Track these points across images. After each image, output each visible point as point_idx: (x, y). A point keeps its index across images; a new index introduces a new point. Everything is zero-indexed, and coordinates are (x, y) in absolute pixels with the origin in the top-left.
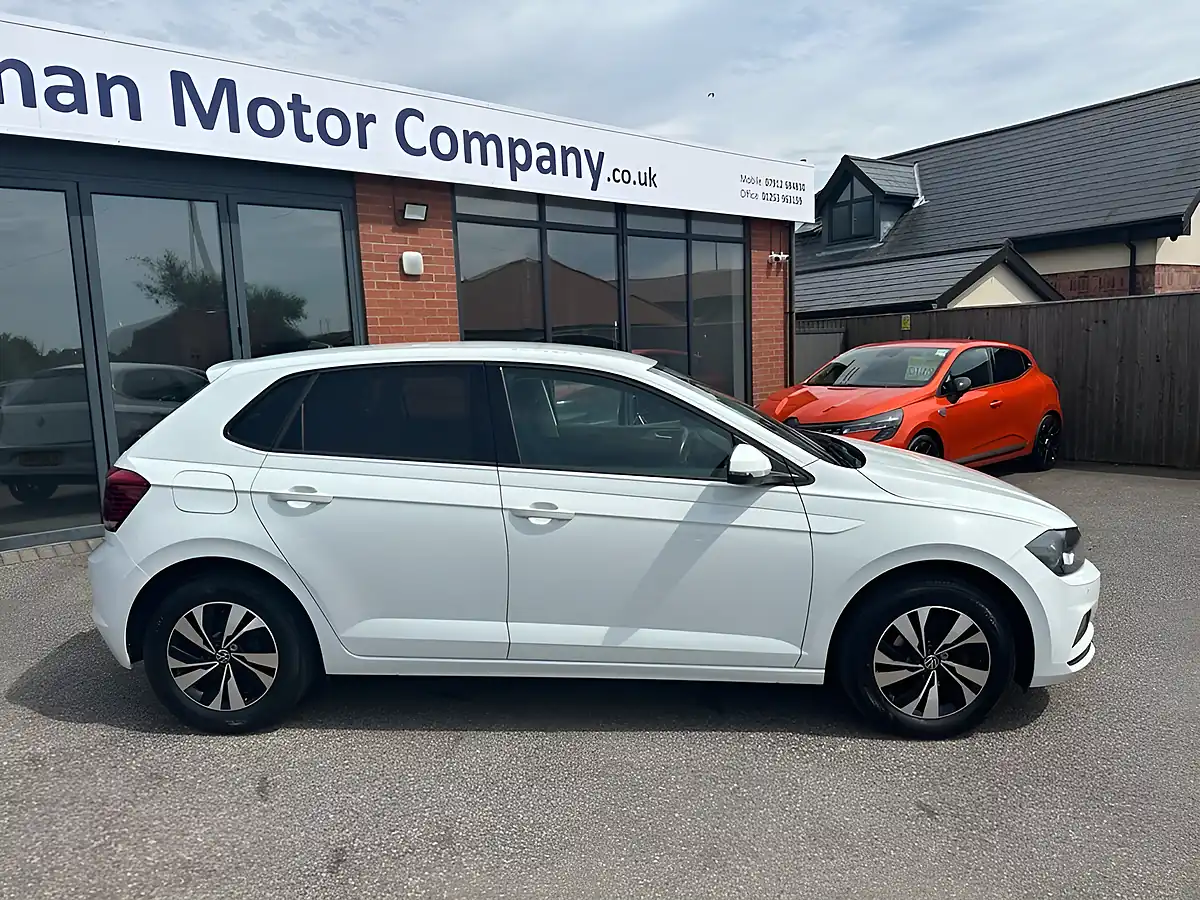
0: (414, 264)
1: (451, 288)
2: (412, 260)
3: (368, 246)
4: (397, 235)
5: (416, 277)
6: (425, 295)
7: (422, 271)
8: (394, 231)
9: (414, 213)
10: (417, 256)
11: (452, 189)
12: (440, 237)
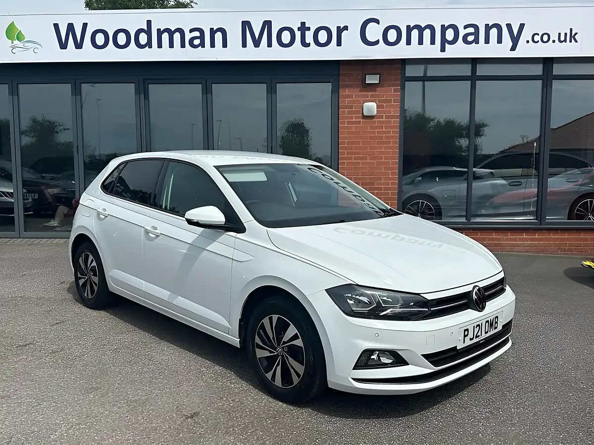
0: (369, 110)
1: (396, 122)
2: (371, 107)
3: (344, 102)
4: (362, 93)
5: (372, 117)
6: (377, 128)
7: (375, 113)
8: (360, 91)
9: (372, 79)
10: (374, 105)
11: (404, 62)
12: (391, 93)
